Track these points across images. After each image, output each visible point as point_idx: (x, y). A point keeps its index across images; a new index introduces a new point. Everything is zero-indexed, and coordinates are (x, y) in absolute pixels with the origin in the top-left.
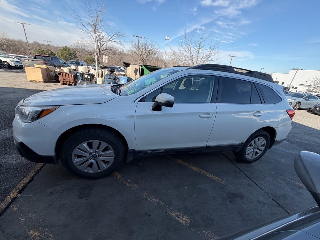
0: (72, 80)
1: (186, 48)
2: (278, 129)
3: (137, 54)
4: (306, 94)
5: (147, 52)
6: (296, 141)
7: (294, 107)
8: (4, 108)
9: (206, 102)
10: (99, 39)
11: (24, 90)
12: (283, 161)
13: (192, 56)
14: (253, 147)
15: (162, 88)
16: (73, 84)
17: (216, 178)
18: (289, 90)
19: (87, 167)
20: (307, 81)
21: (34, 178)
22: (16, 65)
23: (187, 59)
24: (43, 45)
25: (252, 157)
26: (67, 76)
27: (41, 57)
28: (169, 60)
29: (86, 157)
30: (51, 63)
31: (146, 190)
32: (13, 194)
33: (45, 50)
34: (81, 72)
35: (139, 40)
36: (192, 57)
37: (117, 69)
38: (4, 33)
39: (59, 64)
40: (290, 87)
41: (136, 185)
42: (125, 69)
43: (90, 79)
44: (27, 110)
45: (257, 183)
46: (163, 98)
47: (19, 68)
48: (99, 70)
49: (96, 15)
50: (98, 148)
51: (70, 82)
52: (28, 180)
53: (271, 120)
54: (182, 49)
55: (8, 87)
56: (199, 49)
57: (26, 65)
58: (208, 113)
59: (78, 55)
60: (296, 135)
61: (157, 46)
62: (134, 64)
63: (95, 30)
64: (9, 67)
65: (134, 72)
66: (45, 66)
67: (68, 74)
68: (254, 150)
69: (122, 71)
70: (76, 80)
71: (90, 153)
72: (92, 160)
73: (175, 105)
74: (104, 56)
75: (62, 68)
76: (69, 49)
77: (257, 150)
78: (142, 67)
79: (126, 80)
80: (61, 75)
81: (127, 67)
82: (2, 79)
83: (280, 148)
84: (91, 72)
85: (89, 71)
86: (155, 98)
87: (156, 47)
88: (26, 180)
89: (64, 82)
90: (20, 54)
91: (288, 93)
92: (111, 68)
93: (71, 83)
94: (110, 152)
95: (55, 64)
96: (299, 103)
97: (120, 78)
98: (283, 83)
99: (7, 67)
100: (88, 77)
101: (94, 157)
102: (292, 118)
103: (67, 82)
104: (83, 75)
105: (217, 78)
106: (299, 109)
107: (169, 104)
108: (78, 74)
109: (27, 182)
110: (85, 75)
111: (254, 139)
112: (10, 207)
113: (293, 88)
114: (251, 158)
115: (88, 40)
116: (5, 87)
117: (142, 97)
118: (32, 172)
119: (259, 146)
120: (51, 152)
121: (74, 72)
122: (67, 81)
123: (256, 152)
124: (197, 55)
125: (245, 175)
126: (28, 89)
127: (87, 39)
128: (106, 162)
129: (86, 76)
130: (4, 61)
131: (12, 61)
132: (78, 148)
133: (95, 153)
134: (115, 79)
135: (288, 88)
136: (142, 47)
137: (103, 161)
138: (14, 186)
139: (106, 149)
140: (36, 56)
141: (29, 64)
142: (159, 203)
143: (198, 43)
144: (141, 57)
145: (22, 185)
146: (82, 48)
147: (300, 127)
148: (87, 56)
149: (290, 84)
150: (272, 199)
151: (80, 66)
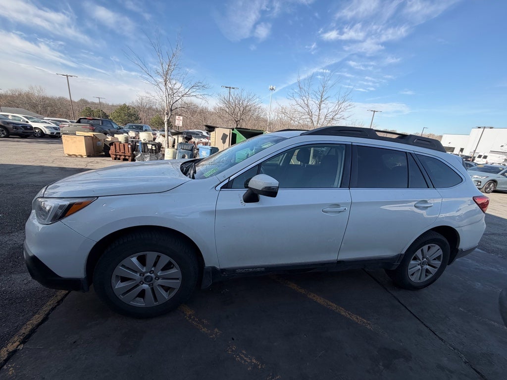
0: (128, 153)
1: (300, 101)
2: (462, 230)
3: (227, 112)
4: (505, 167)
5: (242, 109)
6: (498, 248)
7: (486, 188)
8: (23, 198)
9: (332, 186)
10: (171, 93)
11: (57, 169)
12: (478, 285)
13: (310, 112)
14: (420, 262)
15: (259, 165)
16: (130, 158)
17: (357, 318)
18: (473, 160)
19: (136, 297)
20: (502, 146)
21: (49, 316)
22: (51, 133)
23: (304, 117)
24: (93, 103)
25: (420, 279)
26: (122, 147)
27: (86, 121)
28: (276, 119)
29: (135, 280)
30: (101, 128)
31: (233, 339)
32: (12, 344)
33: (95, 110)
34: (143, 141)
35: (230, 93)
36: (310, 114)
37: (197, 134)
38: (40, 89)
39: (112, 130)
40: (474, 156)
41: (216, 330)
42: (208, 134)
43: (156, 150)
44: (49, 204)
45: (433, 329)
46: (260, 181)
47: (55, 137)
48: (169, 137)
49: (168, 60)
50: (155, 265)
51: (125, 156)
52: (40, 320)
53: (448, 215)
54: (294, 103)
55: (35, 165)
56: (321, 102)
57: (65, 132)
58: (338, 205)
59: (140, 116)
60: (495, 238)
61: (258, 100)
62: (221, 127)
63: (166, 81)
64: (43, 135)
65: (222, 139)
66: (91, 134)
67: (124, 145)
68: (422, 267)
69: (204, 137)
70: (134, 152)
71: (142, 274)
72: (144, 285)
73: (280, 192)
74: (177, 117)
75: (116, 136)
76: (128, 108)
77: (428, 267)
78: (233, 132)
79: (209, 151)
80: (113, 145)
81: (210, 131)
82: (28, 153)
83: (470, 261)
84: (157, 141)
85: (154, 139)
86: (248, 181)
87: (254, 102)
88: (37, 319)
89: (116, 155)
90: (59, 118)
91: (473, 166)
92: (187, 133)
93: (127, 158)
94: (175, 271)
95: (107, 130)
96: (494, 181)
97: (200, 149)
98: (462, 150)
99: (39, 135)
100: (152, 147)
101: (148, 280)
102: (484, 209)
103: (120, 156)
104: (145, 144)
105: (349, 148)
106: (495, 191)
107: (271, 192)
108: (137, 144)
109: (37, 323)
110: (148, 145)
111: (421, 247)
112: (3, 369)
113: (480, 156)
114: (419, 281)
115: (156, 94)
116: (30, 166)
117: (227, 181)
118: (48, 303)
119: (430, 259)
120: (79, 272)
121: (132, 141)
122: (121, 154)
123: (427, 271)
124: (318, 110)
125: (409, 313)
126: (63, 168)
127: (154, 94)
128: (167, 289)
129: (150, 146)
130: (35, 128)
131: (47, 127)
132: (123, 266)
133: (150, 273)
134: (192, 150)
135: (471, 157)
136: (235, 102)
137: (162, 286)
138: (17, 330)
139: (168, 266)
140: (81, 119)
141: (69, 131)
142: (255, 366)
143: (319, 93)
144: (233, 116)
145: (30, 327)
146: (148, 105)
147: (500, 223)
148: (153, 118)
149: (475, 151)
150: (465, 362)
151: (143, 131)
